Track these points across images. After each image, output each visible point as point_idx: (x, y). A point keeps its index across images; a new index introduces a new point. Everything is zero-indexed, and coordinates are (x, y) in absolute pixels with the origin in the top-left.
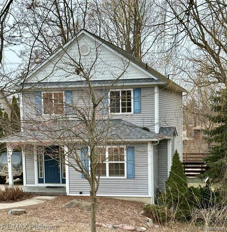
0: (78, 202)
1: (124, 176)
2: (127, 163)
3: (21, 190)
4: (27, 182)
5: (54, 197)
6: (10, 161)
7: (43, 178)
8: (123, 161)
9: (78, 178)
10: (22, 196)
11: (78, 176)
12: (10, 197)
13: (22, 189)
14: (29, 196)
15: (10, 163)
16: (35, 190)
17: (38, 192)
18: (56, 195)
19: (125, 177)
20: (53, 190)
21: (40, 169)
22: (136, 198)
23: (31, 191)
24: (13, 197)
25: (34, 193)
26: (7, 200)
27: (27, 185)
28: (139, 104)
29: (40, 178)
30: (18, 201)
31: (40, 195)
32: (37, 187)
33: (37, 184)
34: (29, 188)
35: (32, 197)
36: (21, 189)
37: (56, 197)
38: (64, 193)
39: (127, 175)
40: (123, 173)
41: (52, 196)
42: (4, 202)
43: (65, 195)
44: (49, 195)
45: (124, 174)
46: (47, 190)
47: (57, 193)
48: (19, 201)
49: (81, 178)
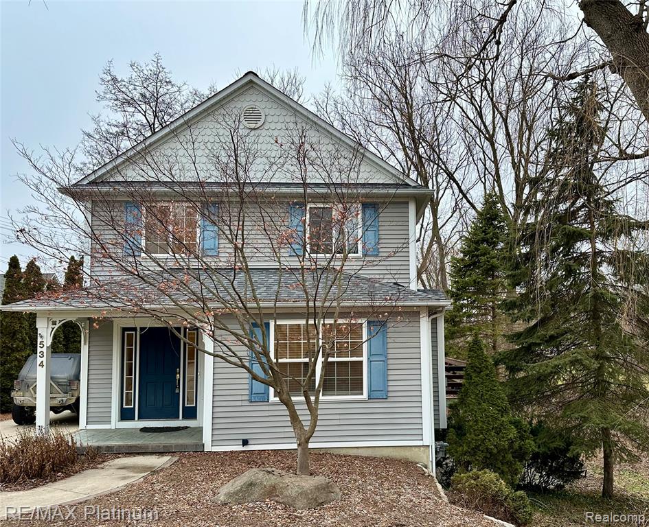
0: (273, 480)
1: (362, 394)
2: (370, 361)
3: (70, 444)
4: (90, 420)
5: (169, 458)
6: (44, 364)
7: (132, 406)
8: (357, 357)
9: (239, 403)
10: (73, 462)
11: (239, 398)
12: (31, 467)
13: (72, 438)
14: (93, 458)
15: (45, 367)
16: (110, 438)
17: (120, 446)
18: (174, 452)
19: (365, 396)
20: (163, 438)
21: (126, 385)
22: (391, 449)
23: (101, 444)
24: (42, 467)
25: (109, 448)
26: (16, 478)
27: (90, 427)
28: (375, 235)
29: (124, 406)
30: (55, 481)
31: (128, 453)
32: (116, 430)
33: (115, 423)
34: (93, 433)
35: (103, 462)
36: (70, 440)
37: (175, 459)
38: (197, 445)
39: (370, 391)
40: (357, 387)
41: (161, 454)
42: (7, 487)
43: (199, 449)
44: (152, 453)
45: (362, 389)
46: (145, 437)
47: (177, 446)
48: (62, 479)
49: (247, 403)
